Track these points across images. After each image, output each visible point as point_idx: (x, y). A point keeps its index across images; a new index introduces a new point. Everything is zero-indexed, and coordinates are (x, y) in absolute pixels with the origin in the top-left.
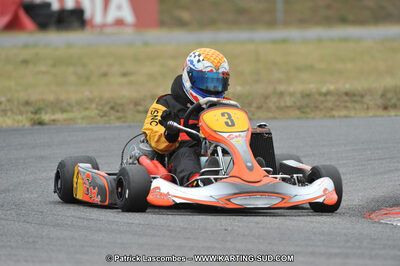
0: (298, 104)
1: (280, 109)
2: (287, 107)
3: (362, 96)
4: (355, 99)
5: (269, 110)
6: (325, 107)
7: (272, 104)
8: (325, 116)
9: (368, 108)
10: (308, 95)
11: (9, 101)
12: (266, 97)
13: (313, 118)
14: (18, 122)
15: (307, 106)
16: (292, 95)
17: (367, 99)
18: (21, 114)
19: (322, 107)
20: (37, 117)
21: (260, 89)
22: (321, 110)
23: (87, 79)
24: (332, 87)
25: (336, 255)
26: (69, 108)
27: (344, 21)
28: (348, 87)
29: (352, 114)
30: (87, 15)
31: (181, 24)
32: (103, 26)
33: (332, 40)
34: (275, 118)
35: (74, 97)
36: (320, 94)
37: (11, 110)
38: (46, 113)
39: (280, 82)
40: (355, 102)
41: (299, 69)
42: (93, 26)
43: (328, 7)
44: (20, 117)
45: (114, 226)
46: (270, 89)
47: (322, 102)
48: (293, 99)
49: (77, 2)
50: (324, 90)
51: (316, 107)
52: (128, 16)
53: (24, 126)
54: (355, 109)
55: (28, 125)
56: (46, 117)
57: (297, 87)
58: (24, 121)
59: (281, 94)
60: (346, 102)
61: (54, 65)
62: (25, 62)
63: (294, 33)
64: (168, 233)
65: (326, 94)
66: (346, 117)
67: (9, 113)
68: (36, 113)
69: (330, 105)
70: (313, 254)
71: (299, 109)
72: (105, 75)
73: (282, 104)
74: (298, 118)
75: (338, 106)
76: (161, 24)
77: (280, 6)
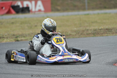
0: (93, 33)
1: (87, 34)
2: (90, 34)
3: (111, 30)
4: (109, 30)
5: (84, 35)
6: (101, 33)
7: (85, 33)
8: (101, 36)
9: (113, 33)
10: (96, 30)
11: (8, 34)
12: (83, 31)
13: (97, 37)
14: (11, 41)
15: (95, 33)
16: (91, 30)
17: (113, 31)
18: (12, 38)
19: (100, 33)
20: (16, 39)
21: (81, 29)
22: (99, 34)
23: (31, 28)
24: (102, 27)
25: (105, 76)
26: (26, 36)
27: (105, 8)
28: (107, 27)
29: (109, 35)
30: (30, 9)
31: (58, 10)
32: (35, 12)
33: (102, 14)
34: (86, 37)
35: (27, 33)
36: (99, 29)
37: (9, 37)
38: (19, 38)
39: (87, 26)
40: (109, 31)
41: (92, 22)
42: (32, 12)
43: (101, 4)
44: (12, 39)
45: (40, 70)
46: (84, 29)
47: (100, 32)
48: (91, 31)
49: (27, 5)
50: (100, 28)
51: (98, 33)
52: (42, 8)
53: (13, 42)
54: (109, 33)
55: (14, 41)
56: (19, 39)
57: (92, 28)
58: (13, 40)
59: (88, 30)
60: (107, 31)
61: (21, 24)
62: (13, 23)
63: (91, 12)
64: (56, 71)
65: (101, 30)
66: (107, 36)
67: (8, 38)
68: (16, 38)
69: (102, 32)
70: (98, 76)
71: (93, 34)
72: (36, 26)
73: (88, 33)
74: (93, 37)
75: (104, 33)
76: (52, 11)
77: (86, 4)
